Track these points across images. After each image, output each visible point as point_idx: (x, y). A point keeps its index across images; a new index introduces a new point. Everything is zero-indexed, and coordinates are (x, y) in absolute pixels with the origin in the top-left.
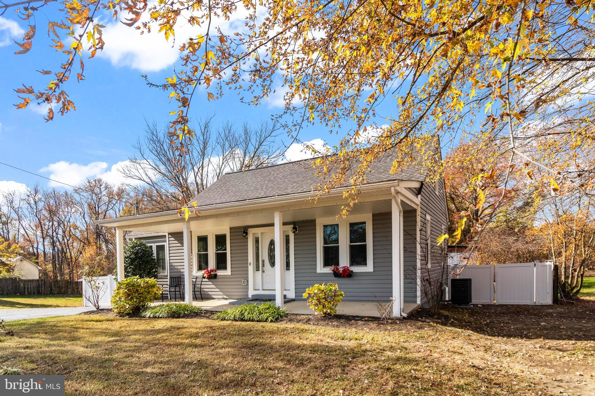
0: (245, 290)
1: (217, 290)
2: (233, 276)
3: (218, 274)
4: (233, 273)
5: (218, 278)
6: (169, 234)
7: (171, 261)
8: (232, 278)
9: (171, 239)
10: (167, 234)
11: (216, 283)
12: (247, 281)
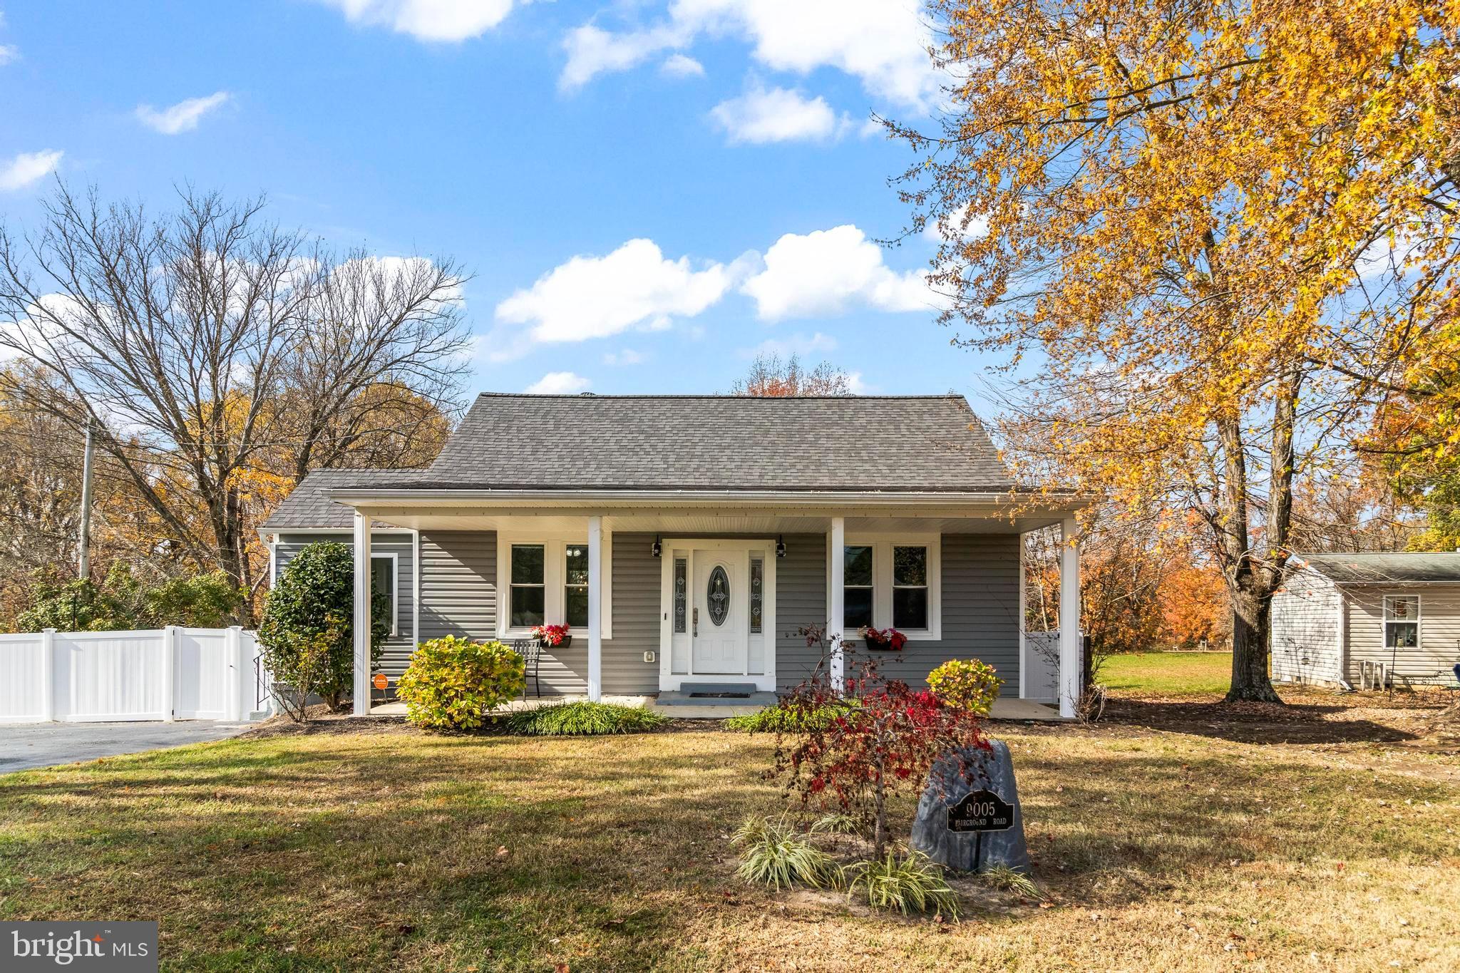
0: (651, 674)
1: (571, 673)
2: (614, 643)
3: (574, 637)
4: (617, 635)
5: (573, 647)
6: (422, 533)
7: (425, 601)
8: (612, 646)
9: (425, 546)
10: (415, 533)
11: (568, 658)
12: (658, 655)
